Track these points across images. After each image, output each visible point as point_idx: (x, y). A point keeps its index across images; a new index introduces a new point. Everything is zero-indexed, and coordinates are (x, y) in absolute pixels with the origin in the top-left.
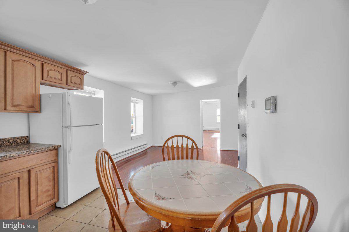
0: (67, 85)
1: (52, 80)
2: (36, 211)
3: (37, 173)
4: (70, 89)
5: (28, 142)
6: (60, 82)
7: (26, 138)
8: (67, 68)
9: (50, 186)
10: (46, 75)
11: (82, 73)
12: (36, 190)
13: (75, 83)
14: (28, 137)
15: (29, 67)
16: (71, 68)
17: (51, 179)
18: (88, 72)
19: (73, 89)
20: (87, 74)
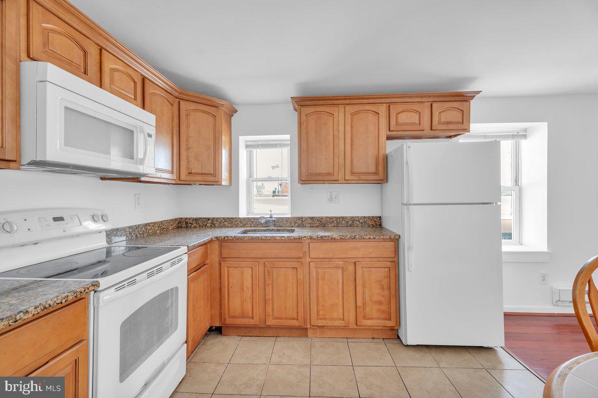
0: (431, 130)
1: (404, 128)
2: (363, 324)
3: (364, 270)
4: (450, 137)
5: (380, 225)
6: (417, 128)
7: (379, 218)
8: (431, 100)
9: (383, 296)
10: (395, 123)
11: (464, 98)
12: (364, 294)
13: (448, 123)
14: (380, 217)
15: (371, 117)
16: (438, 96)
17: (385, 287)
18: (478, 92)
19: (455, 136)
20: (477, 96)
